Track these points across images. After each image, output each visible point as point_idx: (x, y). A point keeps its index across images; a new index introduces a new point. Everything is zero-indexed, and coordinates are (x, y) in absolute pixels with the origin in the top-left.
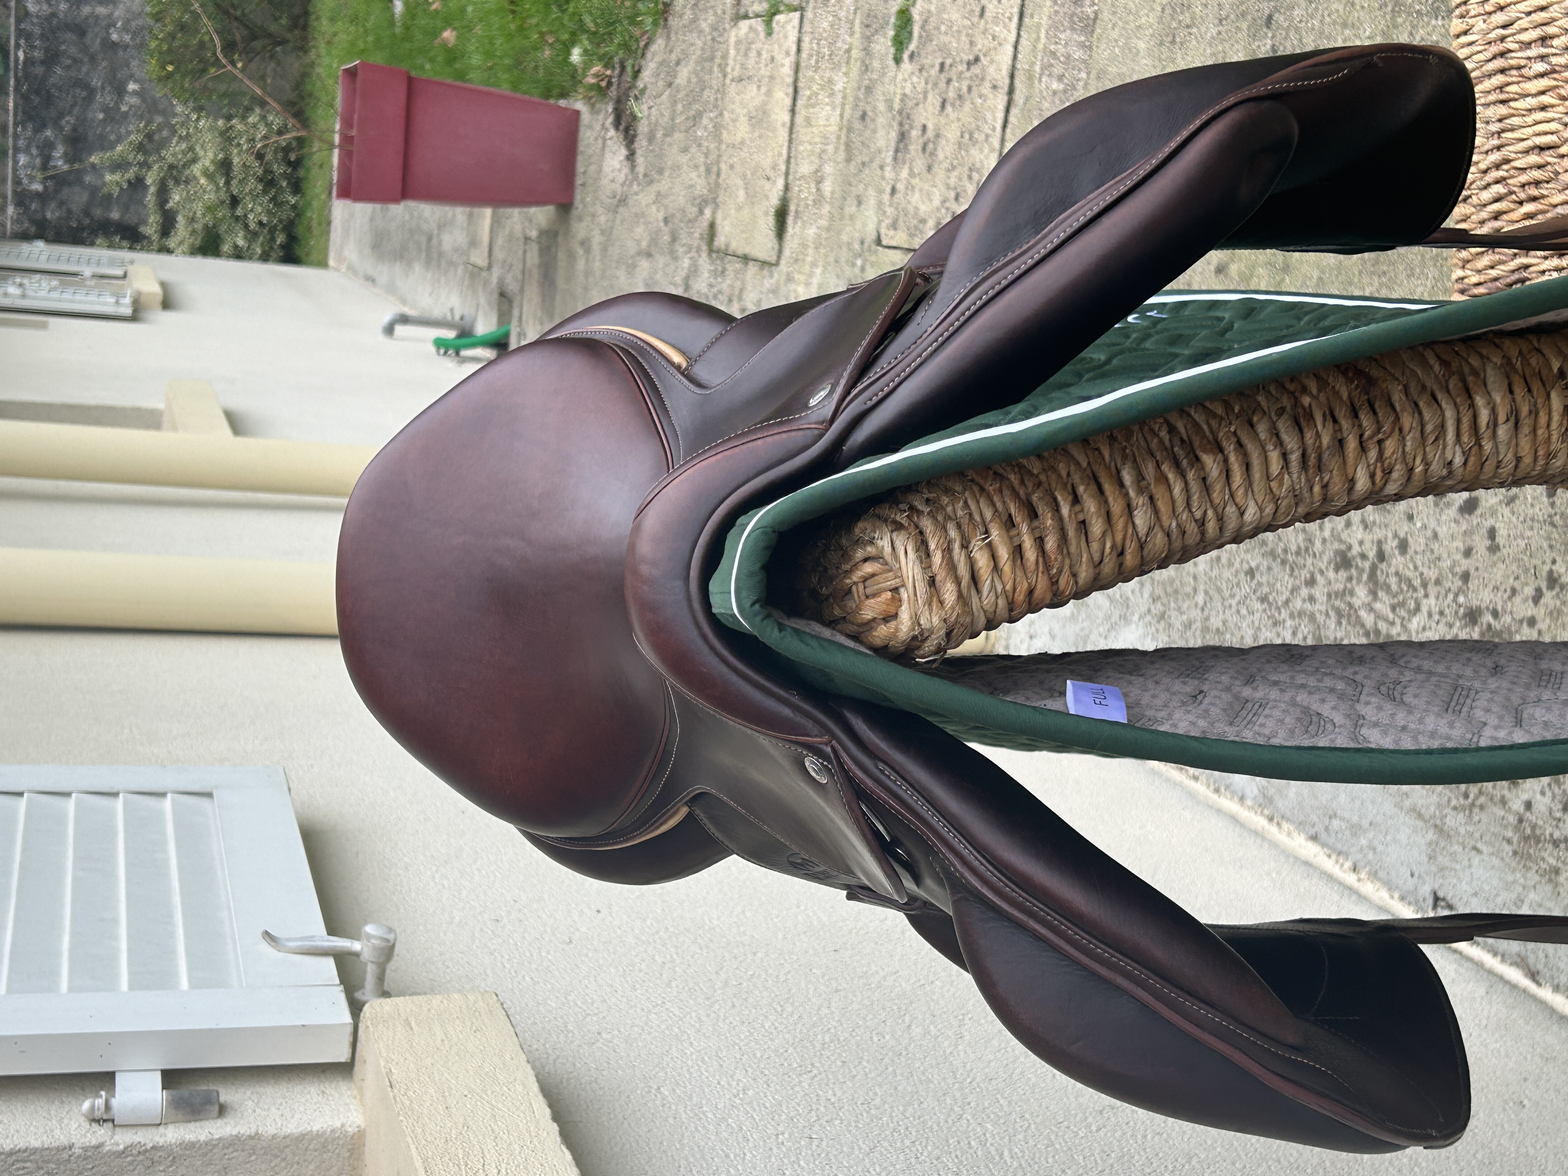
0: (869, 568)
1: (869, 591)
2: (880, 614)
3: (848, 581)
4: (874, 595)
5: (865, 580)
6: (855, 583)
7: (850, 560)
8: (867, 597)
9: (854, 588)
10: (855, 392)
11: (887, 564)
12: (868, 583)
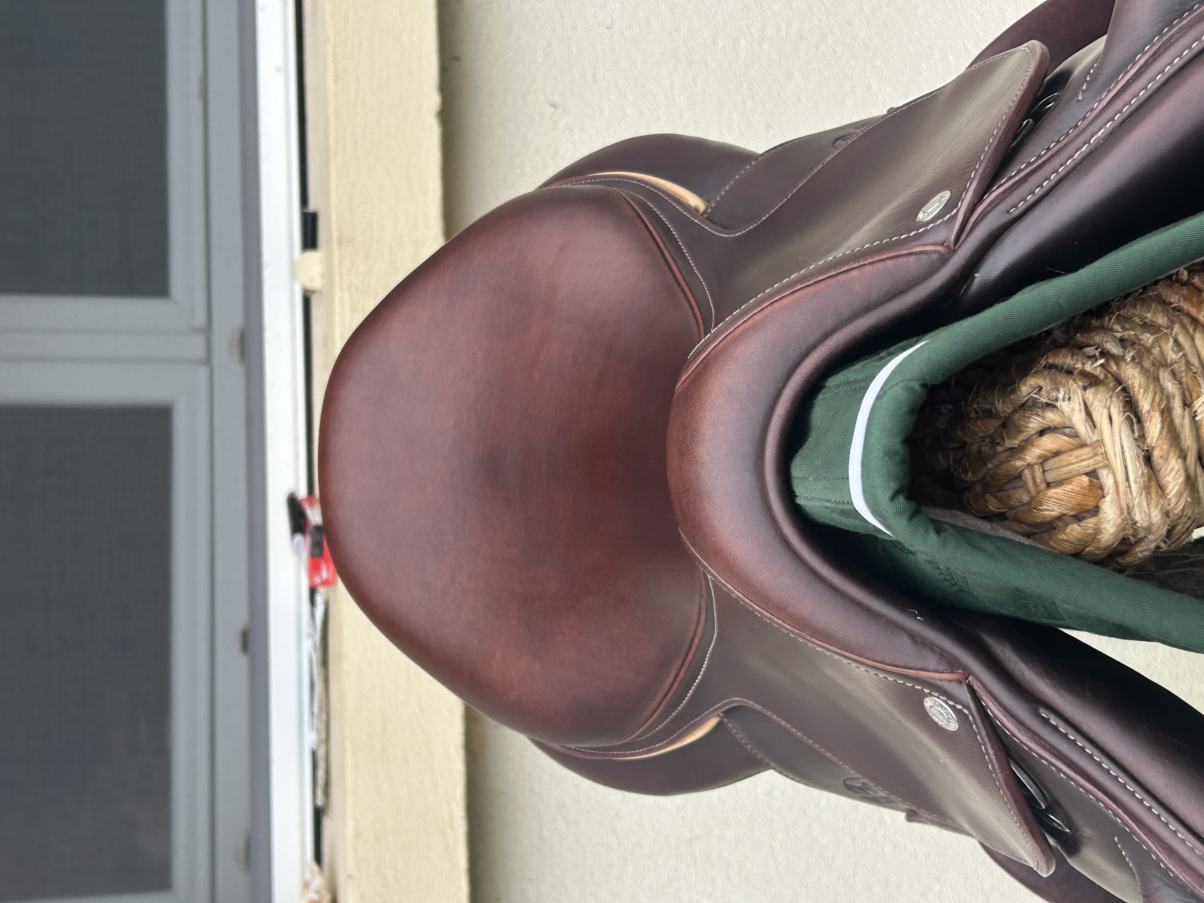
0: (1048, 443)
1: (1051, 477)
2: (1072, 509)
3: (1018, 463)
4: (1060, 483)
5: (1044, 459)
6: (1029, 465)
7: (1020, 432)
8: (1049, 485)
9: (1027, 472)
10: (989, 199)
11: (1076, 436)
12: (1048, 465)
